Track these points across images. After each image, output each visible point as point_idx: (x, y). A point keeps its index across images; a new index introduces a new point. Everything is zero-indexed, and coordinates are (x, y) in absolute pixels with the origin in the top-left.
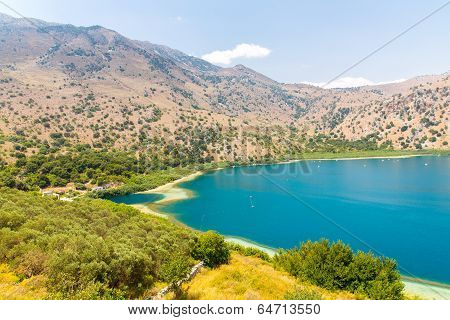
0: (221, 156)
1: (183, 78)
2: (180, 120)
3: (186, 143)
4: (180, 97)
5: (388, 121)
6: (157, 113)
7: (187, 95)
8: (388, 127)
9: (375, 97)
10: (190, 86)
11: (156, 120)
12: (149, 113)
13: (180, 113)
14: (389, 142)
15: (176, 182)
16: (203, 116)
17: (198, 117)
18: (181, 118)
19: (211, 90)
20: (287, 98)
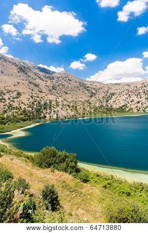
0: (50, 116)
1: (35, 77)
2: (31, 98)
3: (33, 110)
4: (32, 86)
5: (131, 99)
6: (19, 94)
7: (36, 85)
8: (131, 102)
9: (127, 87)
10: (38, 81)
11: (18, 98)
12: (15, 94)
13: (31, 94)
14: (131, 109)
15: (23, 128)
16: (43, 96)
17: (40, 97)
18: (31, 97)
19: (49, 83)
20: (86, 88)
